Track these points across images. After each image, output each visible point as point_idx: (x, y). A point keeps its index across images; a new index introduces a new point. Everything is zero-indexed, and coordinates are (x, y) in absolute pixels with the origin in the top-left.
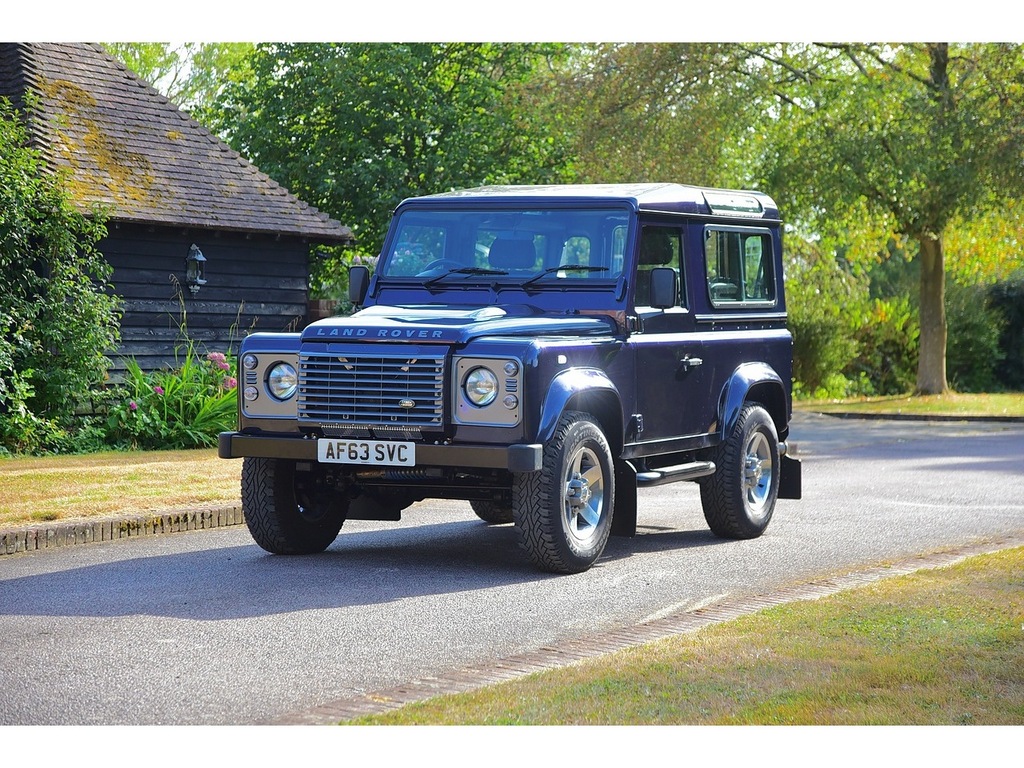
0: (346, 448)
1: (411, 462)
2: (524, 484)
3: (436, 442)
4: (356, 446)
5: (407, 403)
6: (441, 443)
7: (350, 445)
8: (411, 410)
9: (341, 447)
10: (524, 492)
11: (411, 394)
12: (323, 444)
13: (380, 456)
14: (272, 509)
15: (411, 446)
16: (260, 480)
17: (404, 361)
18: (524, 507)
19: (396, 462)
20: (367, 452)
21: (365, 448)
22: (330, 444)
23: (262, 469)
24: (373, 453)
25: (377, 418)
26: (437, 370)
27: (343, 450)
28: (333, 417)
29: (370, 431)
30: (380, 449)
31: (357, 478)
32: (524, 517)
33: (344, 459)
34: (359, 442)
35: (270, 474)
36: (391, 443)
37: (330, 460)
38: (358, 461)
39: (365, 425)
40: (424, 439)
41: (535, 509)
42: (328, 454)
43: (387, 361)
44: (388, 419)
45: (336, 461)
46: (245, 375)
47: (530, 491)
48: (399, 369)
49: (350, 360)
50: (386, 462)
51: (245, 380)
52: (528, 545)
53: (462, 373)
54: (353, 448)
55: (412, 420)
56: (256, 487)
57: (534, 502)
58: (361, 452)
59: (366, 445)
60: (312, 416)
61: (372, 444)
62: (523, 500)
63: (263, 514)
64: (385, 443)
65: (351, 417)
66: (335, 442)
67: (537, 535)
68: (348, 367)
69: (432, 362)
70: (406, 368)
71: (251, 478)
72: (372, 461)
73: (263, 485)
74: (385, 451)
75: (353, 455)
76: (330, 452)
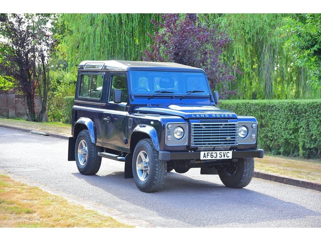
0: (210, 154)
1: (231, 157)
3: (232, 150)
4: (213, 153)
5: (228, 138)
7: (211, 153)
8: (229, 141)
9: (208, 154)
11: (229, 135)
12: (202, 153)
13: (221, 156)
15: (231, 152)
19: (226, 158)
20: (216, 155)
21: (216, 154)
24: (218, 155)
26: (236, 127)
27: (209, 155)
28: (203, 144)
29: (214, 148)
30: (221, 154)
33: (209, 158)
34: (214, 152)
36: (224, 152)
37: (205, 159)
38: (214, 158)
39: (212, 147)
40: (229, 150)
42: (204, 157)
44: (221, 144)
45: (206, 159)
49: (204, 125)
50: (223, 158)
54: (212, 154)
55: (229, 144)
58: (215, 155)
59: (216, 153)
60: (195, 144)
61: (218, 152)
64: (222, 152)
65: (209, 144)
66: (206, 152)
68: (204, 127)
69: (234, 125)
70: (221, 127)
71: (160, 166)
72: (218, 158)
73: (164, 169)
74: (222, 154)
75: (212, 156)
76: (204, 156)
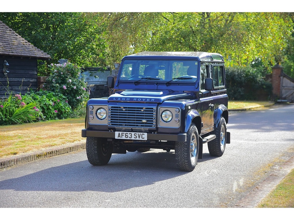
1: (146, 139)
2: (179, 145)
3: (153, 133)
4: (128, 134)
5: (144, 121)
6: (154, 133)
7: (126, 134)
8: (145, 123)
9: (123, 134)
10: (179, 147)
11: (146, 118)
12: (117, 133)
13: (136, 137)
14: (96, 152)
15: (146, 134)
16: (93, 143)
17: (142, 108)
18: (179, 152)
19: (141, 139)
20: (131, 136)
21: (131, 135)
22: (119, 133)
23: (93, 140)
24: (133, 136)
25: (134, 125)
26: (154, 111)
28: (119, 125)
29: (132, 129)
30: (135, 135)
31: (124, 143)
32: (179, 155)
33: (124, 138)
34: (129, 133)
35: (96, 142)
36: (139, 133)
37: (119, 138)
38: (128, 138)
39: (130, 128)
40: (149, 132)
41: (183, 153)
43: (137, 108)
44: (138, 126)
45: (121, 138)
46: (89, 112)
47: (181, 147)
48: (140, 111)
49: (124, 108)
50: (138, 139)
51: (89, 113)
52: (179, 163)
53: (161, 112)
54: (127, 134)
55: (146, 126)
56: (91, 146)
57: (182, 151)
58: (129, 135)
60: (112, 124)
61: (133, 133)
62: (179, 150)
63: (93, 154)
64: (137, 133)
65: (126, 125)
66: (121, 133)
67: (183, 160)
68: (124, 110)
69: (152, 108)
70: (142, 110)
71: (90, 143)
72: (133, 138)
73: (94, 145)
74: (137, 135)
75: (127, 137)
76: (119, 136)
